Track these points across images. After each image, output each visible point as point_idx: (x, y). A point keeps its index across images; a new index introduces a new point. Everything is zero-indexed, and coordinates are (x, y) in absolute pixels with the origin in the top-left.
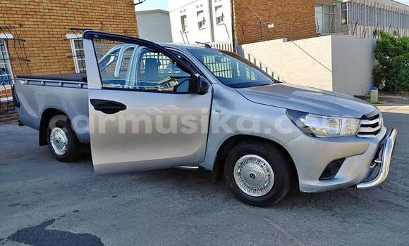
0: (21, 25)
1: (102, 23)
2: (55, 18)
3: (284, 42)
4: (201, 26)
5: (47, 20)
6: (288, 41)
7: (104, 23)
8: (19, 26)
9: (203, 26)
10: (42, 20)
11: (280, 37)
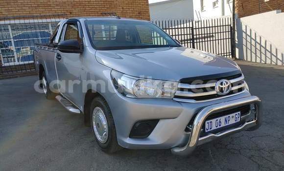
0: (71, 13)
1: (123, 8)
2: (92, 7)
3: (277, 13)
4: (215, 5)
5: (87, 9)
6: (282, 12)
7: (124, 8)
8: (69, 13)
9: (217, 5)
10: (84, 9)
11: (274, 9)
